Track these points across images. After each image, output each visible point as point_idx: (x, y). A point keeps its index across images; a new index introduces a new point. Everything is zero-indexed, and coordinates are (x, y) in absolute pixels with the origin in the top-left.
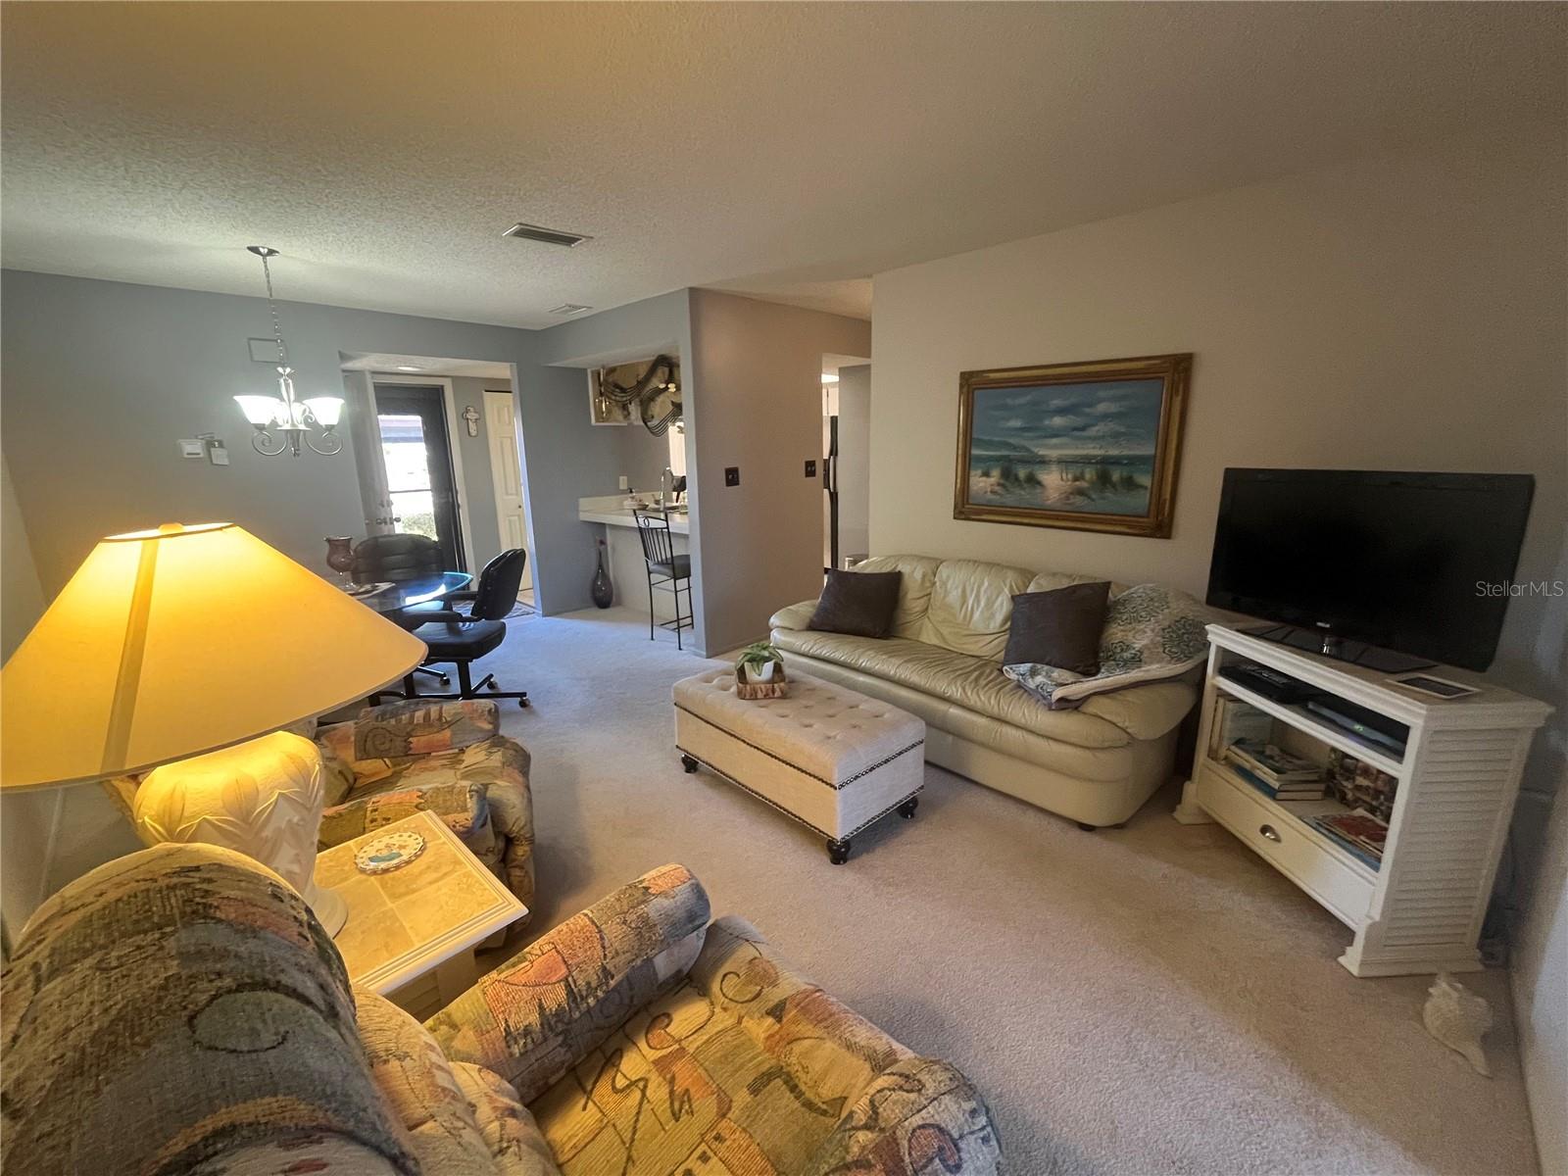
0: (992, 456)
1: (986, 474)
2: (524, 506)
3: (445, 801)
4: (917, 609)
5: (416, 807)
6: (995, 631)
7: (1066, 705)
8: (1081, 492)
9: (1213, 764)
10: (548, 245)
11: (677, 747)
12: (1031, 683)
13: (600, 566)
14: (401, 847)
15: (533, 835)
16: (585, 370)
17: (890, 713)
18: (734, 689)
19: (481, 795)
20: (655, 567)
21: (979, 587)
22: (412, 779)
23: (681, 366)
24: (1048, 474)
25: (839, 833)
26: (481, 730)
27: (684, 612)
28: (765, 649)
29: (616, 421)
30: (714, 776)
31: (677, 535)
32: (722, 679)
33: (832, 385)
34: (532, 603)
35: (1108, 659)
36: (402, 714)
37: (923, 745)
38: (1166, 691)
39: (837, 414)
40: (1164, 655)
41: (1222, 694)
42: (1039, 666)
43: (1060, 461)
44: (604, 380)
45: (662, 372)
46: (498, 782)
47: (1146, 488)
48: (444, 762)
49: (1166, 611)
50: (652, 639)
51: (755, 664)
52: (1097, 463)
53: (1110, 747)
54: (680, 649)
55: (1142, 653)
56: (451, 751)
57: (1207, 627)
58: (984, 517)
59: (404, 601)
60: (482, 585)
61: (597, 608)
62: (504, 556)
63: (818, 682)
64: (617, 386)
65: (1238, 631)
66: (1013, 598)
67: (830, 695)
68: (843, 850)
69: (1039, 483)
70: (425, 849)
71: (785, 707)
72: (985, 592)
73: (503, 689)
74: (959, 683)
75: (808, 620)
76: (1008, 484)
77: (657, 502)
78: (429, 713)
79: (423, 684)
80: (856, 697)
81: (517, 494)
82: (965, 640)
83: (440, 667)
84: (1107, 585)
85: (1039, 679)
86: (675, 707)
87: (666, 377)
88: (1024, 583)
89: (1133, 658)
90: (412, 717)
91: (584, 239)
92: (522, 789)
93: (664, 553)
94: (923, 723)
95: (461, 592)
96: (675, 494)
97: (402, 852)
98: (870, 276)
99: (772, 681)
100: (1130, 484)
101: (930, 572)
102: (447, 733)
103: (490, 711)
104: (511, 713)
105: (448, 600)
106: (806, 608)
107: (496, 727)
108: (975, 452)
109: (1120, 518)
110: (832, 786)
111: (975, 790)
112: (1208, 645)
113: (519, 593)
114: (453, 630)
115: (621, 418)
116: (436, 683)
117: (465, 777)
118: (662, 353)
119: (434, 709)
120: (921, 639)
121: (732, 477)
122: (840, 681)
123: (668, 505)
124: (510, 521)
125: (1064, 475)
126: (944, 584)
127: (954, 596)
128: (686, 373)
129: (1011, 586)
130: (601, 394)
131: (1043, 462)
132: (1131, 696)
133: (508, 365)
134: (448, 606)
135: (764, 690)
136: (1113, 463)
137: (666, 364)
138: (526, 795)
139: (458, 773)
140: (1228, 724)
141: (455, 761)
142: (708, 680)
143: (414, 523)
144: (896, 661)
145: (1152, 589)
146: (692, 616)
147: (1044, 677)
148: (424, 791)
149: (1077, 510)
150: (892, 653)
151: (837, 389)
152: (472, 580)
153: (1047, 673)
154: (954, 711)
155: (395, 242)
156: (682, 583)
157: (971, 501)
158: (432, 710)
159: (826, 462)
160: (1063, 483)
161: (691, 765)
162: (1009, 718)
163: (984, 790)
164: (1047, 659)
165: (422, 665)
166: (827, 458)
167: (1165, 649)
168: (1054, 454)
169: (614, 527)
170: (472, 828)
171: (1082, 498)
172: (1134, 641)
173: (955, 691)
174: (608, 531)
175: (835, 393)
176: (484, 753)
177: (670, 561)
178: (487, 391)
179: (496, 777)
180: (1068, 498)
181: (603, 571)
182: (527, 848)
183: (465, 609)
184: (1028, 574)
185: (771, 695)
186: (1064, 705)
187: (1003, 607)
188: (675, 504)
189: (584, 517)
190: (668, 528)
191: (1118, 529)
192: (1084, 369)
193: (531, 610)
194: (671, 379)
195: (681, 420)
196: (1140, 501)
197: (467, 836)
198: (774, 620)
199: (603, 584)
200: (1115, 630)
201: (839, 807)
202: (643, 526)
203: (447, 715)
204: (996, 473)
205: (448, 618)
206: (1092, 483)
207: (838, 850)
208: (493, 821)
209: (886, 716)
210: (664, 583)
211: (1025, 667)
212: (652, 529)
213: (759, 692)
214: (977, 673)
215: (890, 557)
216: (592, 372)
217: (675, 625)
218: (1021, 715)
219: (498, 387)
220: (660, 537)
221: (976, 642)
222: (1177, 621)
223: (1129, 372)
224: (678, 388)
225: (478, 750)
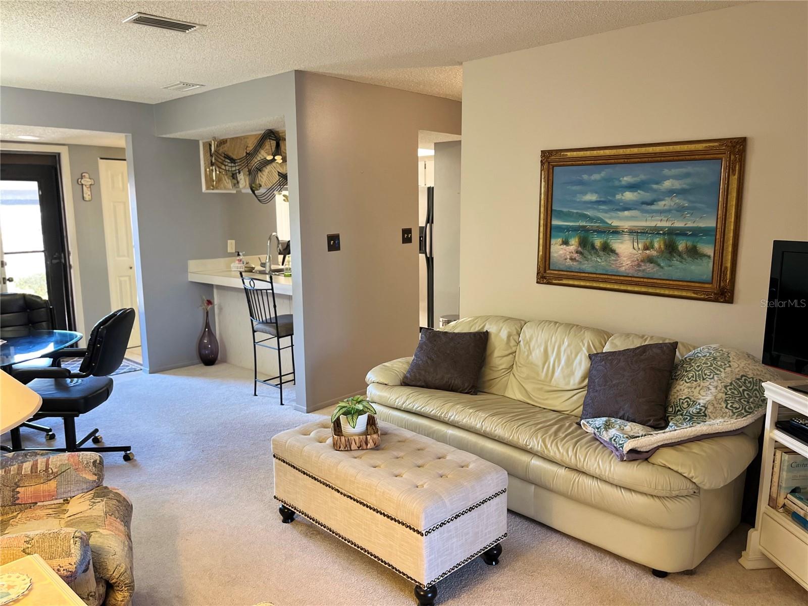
0: (571, 227)
1: (566, 243)
2: (135, 268)
3: (50, 546)
4: (503, 367)
5: (24, 551)
6: (576, 387)
7: (635, 455)
8: (650, 260)
9: (772, 512)
10: (165, 31)
11: (275, 497)
12: (606, 436)
13: (207, 325)
14: (10, 587)
15: (133, 581)
16: (198, 141)
17: (474, 462)
18: (330, 441)
19: (85, 541)
20: (261, 326)
21: (559, 347)
22: (19, 526)
23: (287, 140)
24: (622, 243)
25: (425, 578)
26: (86, 481)
27: (287, 368)
28: (359, 402)
29: (225, 188)
30: (310, 526)
31: (283, 296)
32: (318, 432)
33: (428, 157)
34: (139, 360)
35: (676, 414)
36: (11, 465)
37: (505, 495)
38: (729, 443)
39: (432, 186)
40: (727, 410)
41: (779, 447)
42: (613, 420)
43: (632, 232)
44: (215, 151)
45: (270, 144)
46: (101, 531)
47: (709, 257)
48: (50, 511)
49: (728, 369)
50: (255, 395)
51: (350, 417)
52: (664, 234)
53: (677, 496)
54: (282, 404)
55: (706, 408)
56: (55, 502)
57: (763, 384)
58: (565, 282)
59: (12, 358)
60: (92, 343)
61: (202, 364)
62: (114, 315)
63: (408, 434)
64: (227, 157)
65: (789, 388)
66: (590, 357)
67: (419, 447)
68: (430, 595)
69: (613, 251)
70: (31, 589)
71: (376, 458)
72: (565, 351)
73: (107, 443)
74: (539, 436)
75: (401, 376)
76: (586, 252)
77: (263, 265)
78: (37, 464)
79: (28, 439)
80: (441, 448)
81: (128, 256)
82: (547, 395)
83: (47, 422)
84: (675, 345)
85: (613, 432)
86: (274, 459)
87: (273, 150)
88: (601, 343)
89: (698, 413)
90: (20, 468)
91: (197, 27)
92: (123, 537)
93: (268, 313)
94: (506, 473)
95: (70, 349)
96: (281, 257)
97: (11, 591)
98: (461, 64)
99: (366, 433)
100: (694, 252)
101: (515, 332)
102: (53, 484)
103: (95, 462)
104: (114, 467)
105: (56, 357)
106: (401, 365)
107: (101, 477)
108: (555, 222)
109: (685, 284)
110: (419, 532)
111: (555, 538)
112: (765, 401)
113: (127, 350)
114: (61, 386)
115: (230, 185)
116: (42, 438)
117: (69, 524)
118: (270, 128)
119: (41, 461)
120: (507, 395)
121: (334, 243)
122: (430, 434)
123: (274, 267)
124: (120, 282)
125: (635, 244)
126: (528, 343)
127: (537, 355)
128: (291, 146)
129: (589, 345)
130: (212, 164)
131: (616, 232)
132: (695, 448)
133: (123, 135)
134: (56, 363)
135: (357, 442)
136: (677, 234)
137: (274, 138)
138: (126, 543)
139: (63, 522)
140: (784, 474)
141: (60, 510)
142: (306, 433)
143: (26, 282)
144: (483, 415)
145: (716, 350)
146: (294, 373)
147: (616, 430)
148: (31, 536)
149: (647, 276)
150: (479, 408)
151: (433, 162)
152: (81, 338)
153: (620, 427)
154: (536, 462)
155: (24, 28)
156: (285, 341)
157: (551, 268)
158: (39, 461)
159: (422, 230)
160: (635, 252)
161: (288, 515)
162: (585, 469)
163: (565, 539)
164: (621, 414)
165: (30, 420)
166: (424, 225)
167: (728, 404)
168: (626, 225)
169: (220, 287)
170: (76, 572)
171: (652, 265)
172: (700, 396)
173: (535, 444)
174: (215, 291)
175: (431, 165)
176: (88, 502)
177: (274, 321)
178: (101, 158)
179: (98, 526)
180: (639, 265)
181: (209, 329)
182: (126, 594)
183: (73, 365)
184: (604, 335)
185: (365, 447)
186: (635, 456)
187: (581, 365)
188: (281, 267)
189: (193, 278)
190: (272, 289)
191: (684, 294)
192: (650, 150)
193: (138, 367)
194: (278, 150)
195: (286, 189)
196: (703, 269)
197: (71, 579)
198: (371, 376)
199: (210, 342)
200: (682, 387)
201: (425, 552)
202: (248, 286)
203: (53, 468)
204: (574, 242)
205: (56, 374)
206: (661, 252)
207: (425, 595)
208: (94, 566)
209: (471, 466)
210: (268, 340)
211: (600, 421)
212: (257, 290)
213: (353, 443)
214: (556, 427)
215: (477, 318)
216: (204, 144)
217: (277, 381)
218: (596, 465)
219: (112, 154)
220: (265, 298)
221: (559, 397)
222: (738, 379)
223: (691, 153)
224: (284, 160)
225: (82, 500)
